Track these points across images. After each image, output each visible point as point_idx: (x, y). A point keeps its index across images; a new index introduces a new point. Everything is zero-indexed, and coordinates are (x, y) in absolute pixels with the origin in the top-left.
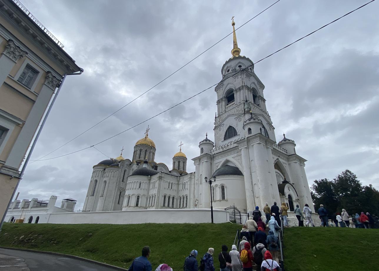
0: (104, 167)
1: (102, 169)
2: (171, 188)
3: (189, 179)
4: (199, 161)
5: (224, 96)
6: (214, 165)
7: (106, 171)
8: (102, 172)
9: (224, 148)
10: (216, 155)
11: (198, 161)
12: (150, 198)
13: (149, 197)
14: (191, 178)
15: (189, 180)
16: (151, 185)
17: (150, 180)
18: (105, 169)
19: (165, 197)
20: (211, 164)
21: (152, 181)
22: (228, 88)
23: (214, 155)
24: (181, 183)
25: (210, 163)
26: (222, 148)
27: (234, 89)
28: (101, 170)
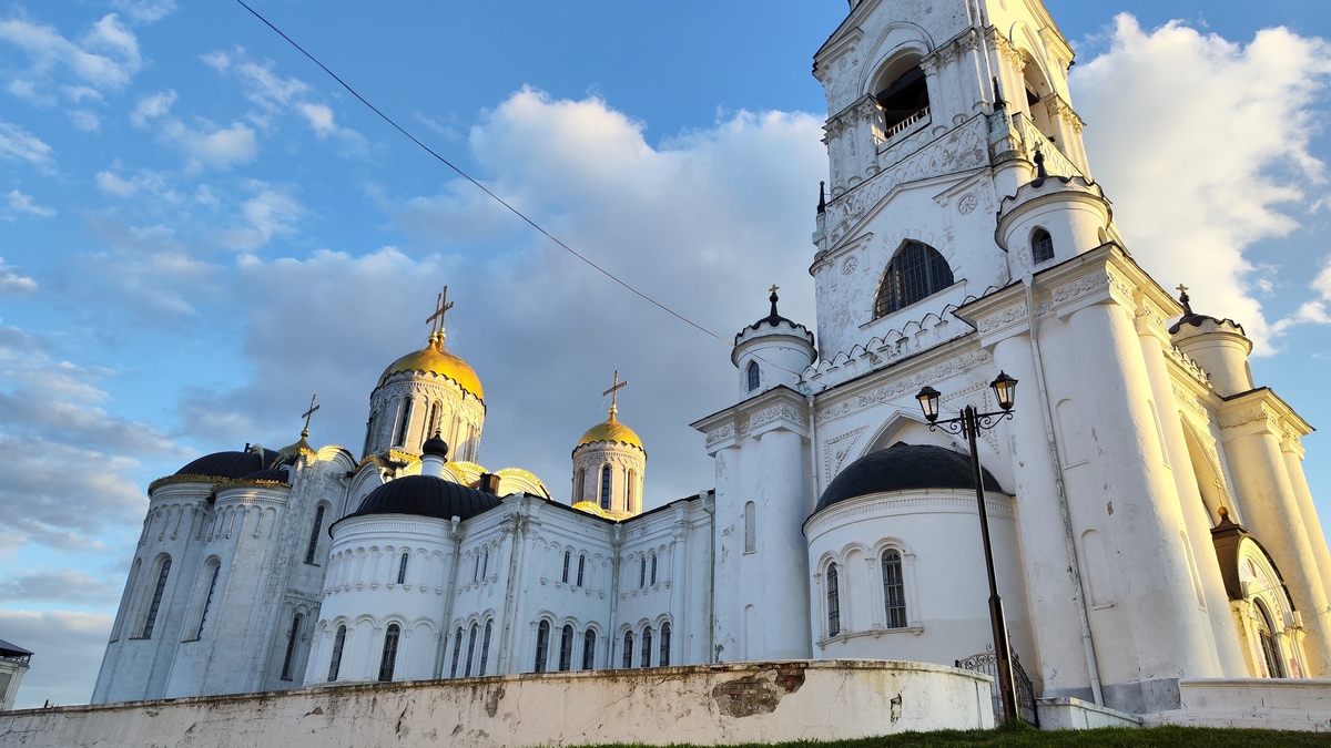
0: (207, 488)
1: (197, 496)
2: (580, 583)
3: (680, 531)
4: (738, 430)
5: (865, 92)
6: (821, 447)
7: (216, 508)
8: (195, 512)
9: (882, 355)
10: (832, 394)
11: (733, 432)
12: (459, 637)
13: (453, 632)
14: (689, 523)
15: (681, 535)
16: (467, 569)
17: (457, 540)
18: (212, 500)
19: (544, 627)
20: (805, 442)
21: (470, 545)
22: (888, 48)
23: (823, 398)
24: (631, 557)
25: (798, 440)
26: (867, 353)
27: (925, 51)
28: (195, 503)
